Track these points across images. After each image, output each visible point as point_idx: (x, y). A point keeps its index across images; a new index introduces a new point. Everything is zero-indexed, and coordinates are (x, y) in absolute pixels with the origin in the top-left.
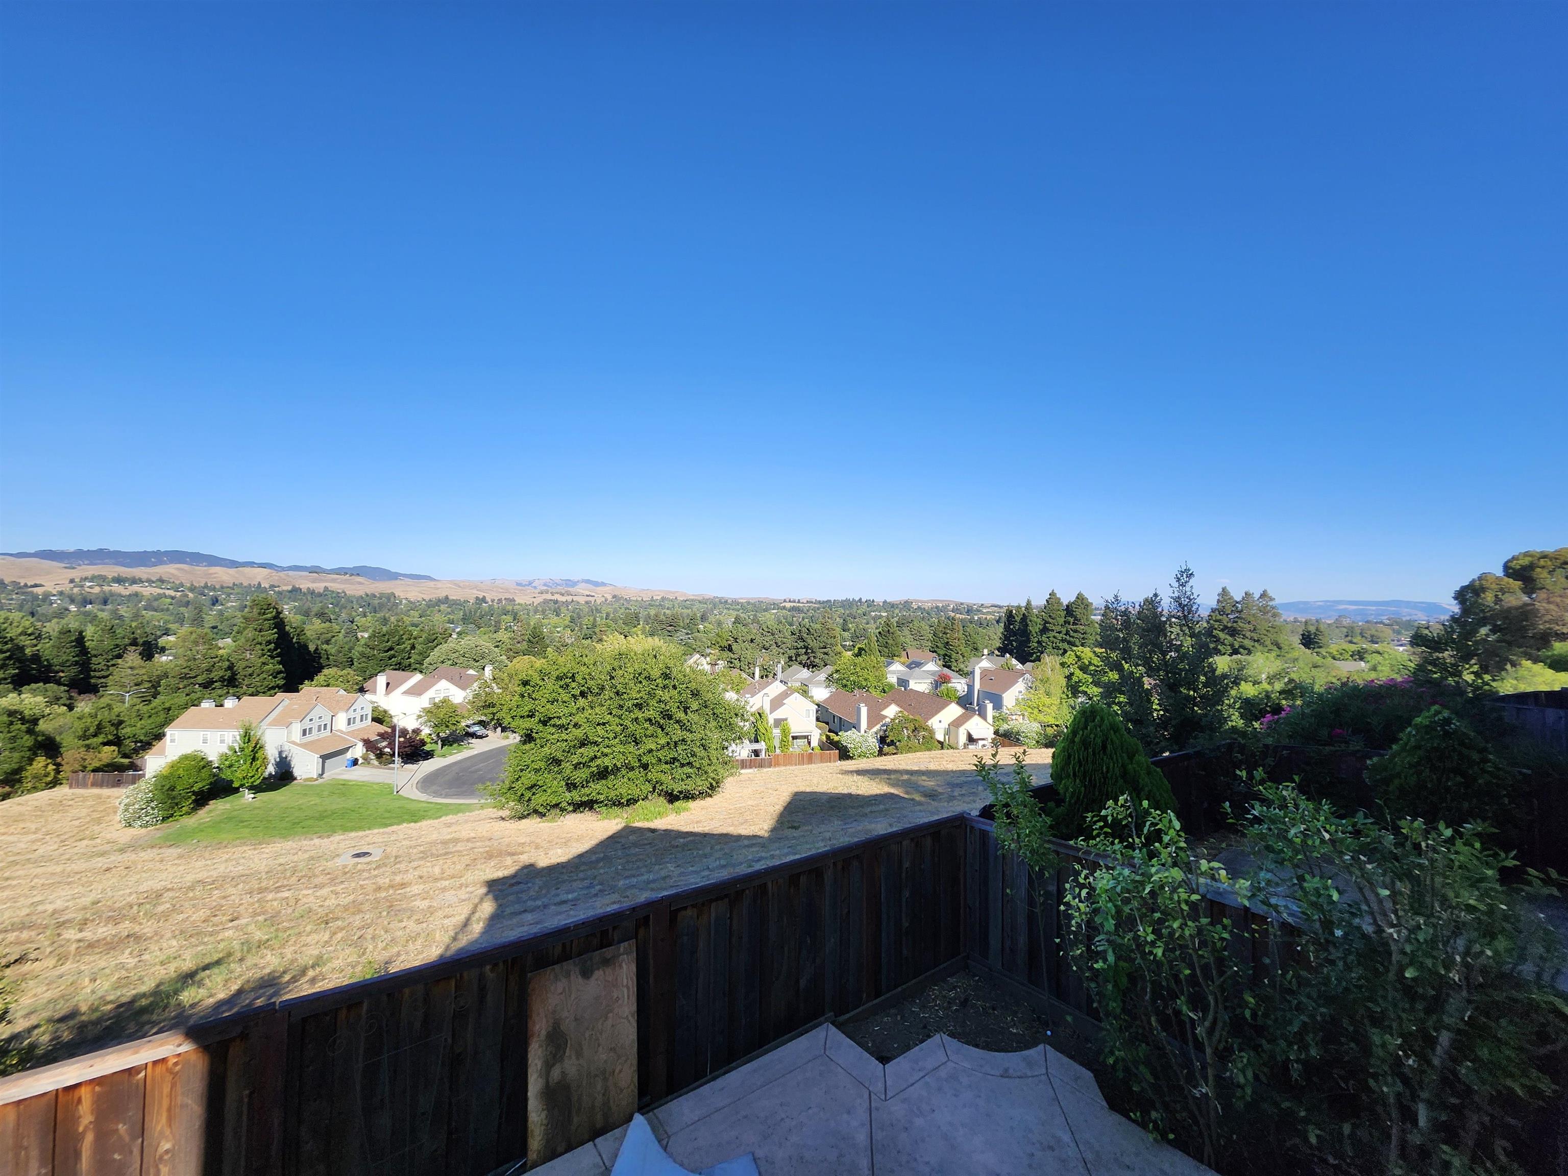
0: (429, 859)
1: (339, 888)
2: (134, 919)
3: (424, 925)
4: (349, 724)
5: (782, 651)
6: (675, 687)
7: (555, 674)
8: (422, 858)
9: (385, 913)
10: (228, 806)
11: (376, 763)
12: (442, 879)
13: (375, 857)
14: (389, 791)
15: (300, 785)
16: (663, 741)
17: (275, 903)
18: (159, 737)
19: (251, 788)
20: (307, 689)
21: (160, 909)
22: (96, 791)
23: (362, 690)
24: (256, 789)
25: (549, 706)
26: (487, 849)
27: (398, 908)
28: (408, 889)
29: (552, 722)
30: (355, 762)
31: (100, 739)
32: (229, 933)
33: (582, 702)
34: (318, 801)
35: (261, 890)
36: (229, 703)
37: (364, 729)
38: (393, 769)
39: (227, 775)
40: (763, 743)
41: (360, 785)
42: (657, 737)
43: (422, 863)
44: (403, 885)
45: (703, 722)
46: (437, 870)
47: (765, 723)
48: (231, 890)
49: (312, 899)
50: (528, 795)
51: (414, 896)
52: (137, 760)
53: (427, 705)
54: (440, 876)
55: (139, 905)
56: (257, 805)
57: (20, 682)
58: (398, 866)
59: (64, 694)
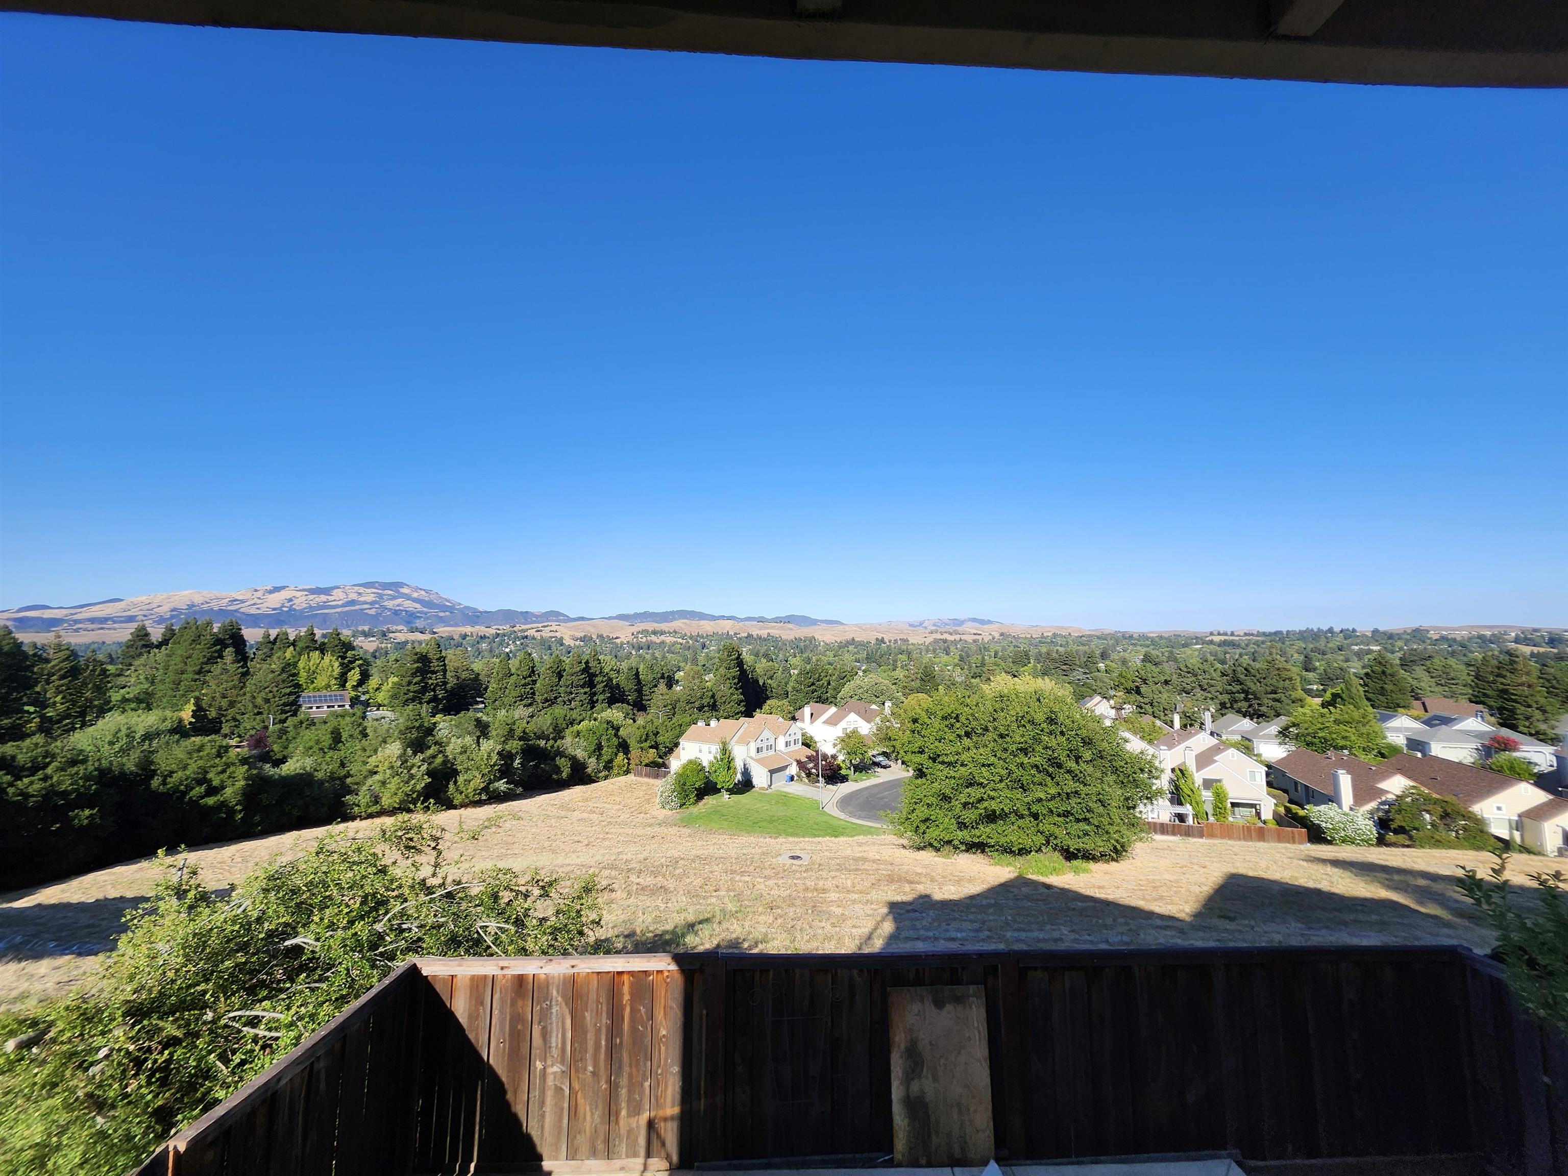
0: (843, 872)
1: (781, 882)
2: (664, 876)
3: (838, 929)
4: (787, 746)
6: (1062, 733)
7: (940, 714)
8: (838, 870)
9: (810, 911)
10: (715, 802)
11: (807, 781)
12: (853, 892)
13: (805, 862)
14: (816, 806)
15: (756, 792)
16: (1053, 791)
17: (740, 884)
18: (677, 745)
19: (727, 790)
20: (758, 715)
21: (678, 872)
22: (646, 780)
23: (794, 719)
24: (731, 791)
25: (937, 743)
26: (889, 872)
27: (820, 909)
28: (827, 895)
29: (940, 759)
30: (792, 778)
31: (647, 744)
32: (713, 900)
33: (966, 742)
34: (768, 807)
35: (733, 872)
36: (713, 723)
37: (796, 751)
38: (818, 787)
39: (713, 778)
40: (1189, 807)
41: (797, 798)
42: (1046, 785)
43: (838, 874)
44: (824, 891)
45: (1099, 774)
46: (849, 883)
47: (1189, 782)
48: (715, 868)
49: (762, 886)
50: (923, 827)
51: (832, 901)
52: (667, 762)
53: (841, 734)
54: (851, 889)
55: (667, 866)
56: (732, 804)
57: (611, 702)
58: (820, 873)
59: (631, 712)
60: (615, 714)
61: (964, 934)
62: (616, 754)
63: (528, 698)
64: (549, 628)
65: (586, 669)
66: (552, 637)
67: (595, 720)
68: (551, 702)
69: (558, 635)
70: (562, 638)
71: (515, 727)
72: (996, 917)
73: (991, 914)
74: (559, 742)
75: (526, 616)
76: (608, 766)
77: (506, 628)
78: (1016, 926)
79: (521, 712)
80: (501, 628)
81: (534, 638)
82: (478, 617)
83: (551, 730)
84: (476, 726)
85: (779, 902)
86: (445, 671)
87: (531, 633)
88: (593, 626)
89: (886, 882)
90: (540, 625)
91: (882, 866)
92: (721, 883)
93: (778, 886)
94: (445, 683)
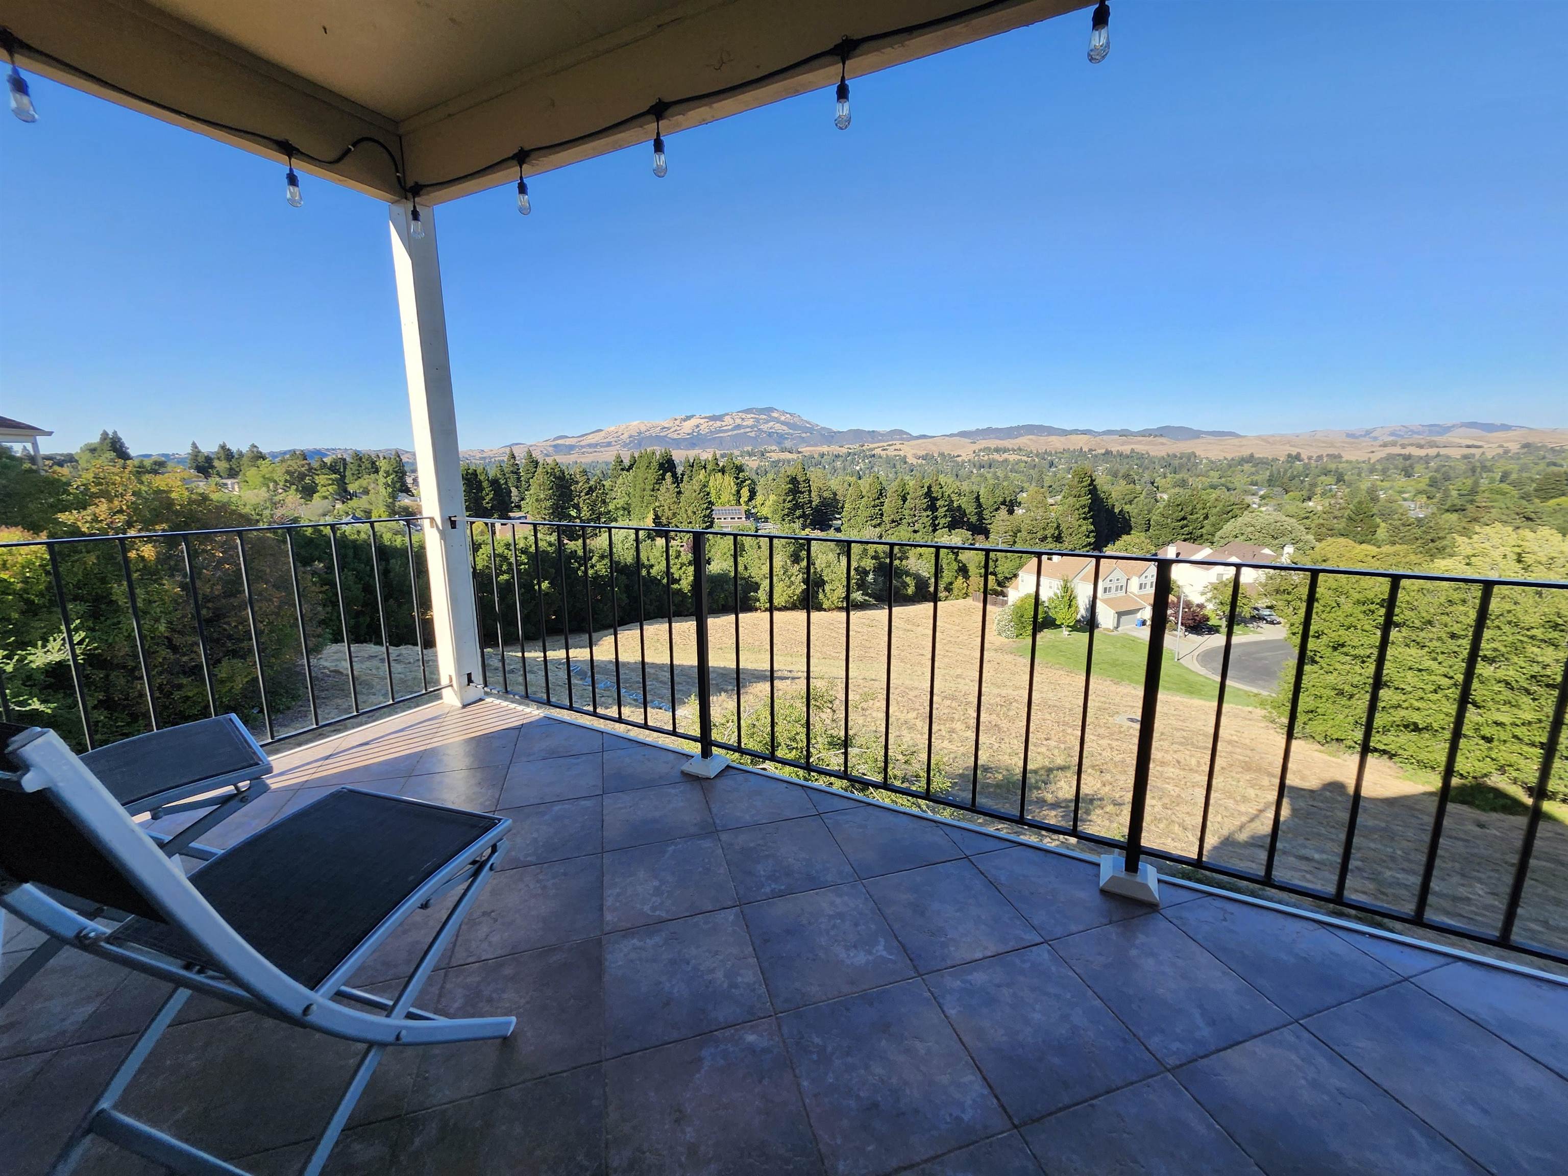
0: (1189, 747)
1: (1114, 744)
2: (998, 715)
3: (1169, 812)
4: (1141, 588)
7: (1357, 596)
8: (1181, 744)
10: (1053, 637)
12: (1197, 772)
14: (1171, 656)
15: (1100, 632)
16: (1528, 716)
17: (1071, 738)
18: (1015, 576)
19: (1067, 627)
21: (1011, 713)
24: (1071, 628)
25: (1342, 632)
26: (1247, 759)
28: (1166, 769)
29: (1344, 650)
30: (1144, 623)
34: (1111, 649)
38: (1176, 636)
39: (1052, 614)
42: (1518, 706)
43: (1181, 748)
44: (1162, 764)
46: (1193, 762)
48: (1047, 716)
49: (1095, 745)
51: (1169, 778)
52: (1005, 590)
53: (1214, 580)
54: (1195, 768)
55: (1001, 706)
56: (1071, 641)
57: (953, 526)
58: (1162, 743)
59: (970, 537)
60: (957, 538)
61: (1325, 856)
62: (956, 577)
63: (877, 518)
64: (894, 447)
65: (929, 494)
66: (896, 456)
68: (896, 522)
69: (902, 453)
70: (905, 456)
72: (1379, 846)
73: (1374, 840)
74: (904, 562)
75: (873, 435)
76: (948, 589)
77: (855, 447)
78: (1406, 865)
79: (871, 532)
80: (851, 446)
81: (880, 457)
82: (833, 437)
85: (1110, 766)
86: (810, 491)
87: (878, 451)
88: (935, 444)
89: (1240, 770)
90: (885, 444)
91: (1238, 750)
92: (1053, 732)
93: (1112, 748)
94: (810, 502)
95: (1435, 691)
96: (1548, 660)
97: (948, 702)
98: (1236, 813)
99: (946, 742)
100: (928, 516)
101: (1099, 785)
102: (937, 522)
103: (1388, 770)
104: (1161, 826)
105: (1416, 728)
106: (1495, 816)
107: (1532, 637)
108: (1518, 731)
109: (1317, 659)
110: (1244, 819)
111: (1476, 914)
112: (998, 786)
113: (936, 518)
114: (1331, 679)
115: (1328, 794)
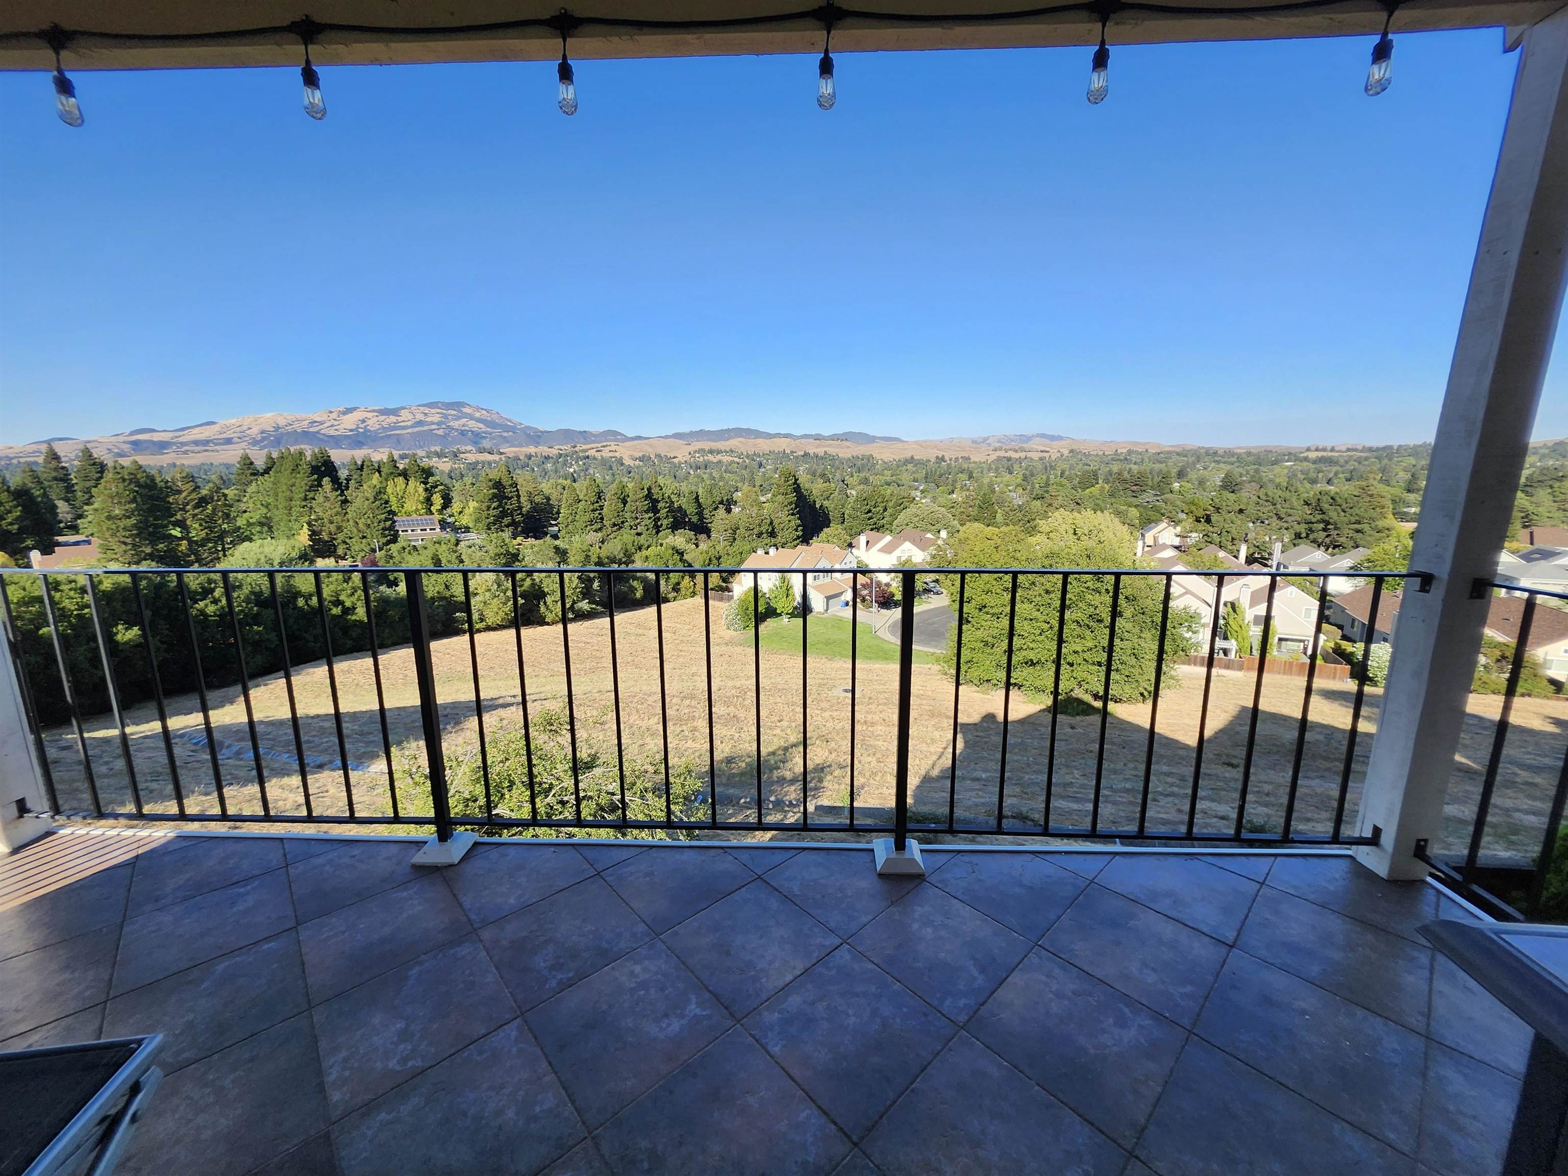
1: (835, 714)
2: (735, 707)
5: (1286, 525)
8: (885, 704)
10: (775, 625)
11: (860, 605)
14: (868, 630)
15: (814, 615)
16: (1090, 644)
19: (786, 614)
20: (816, 543)
23: (850, 545)
24: (791, 615)
26: (931, 707)
27: (868, 743)
28: (875, 729)
29: (986, 610)
30: (846, 603)
32: (778, 731)
34: (823, 630)
35: (794, 703)
36: (772, 551)
38: (871, 612)
39: (772, 603)
40: (1233, 642)
42: (1084, 638)
43: (885, 708)
44: (873, 724)
45: (1136, 630)
47: (1239, 619)
48: (779, 700)
49: (819, 718)
51: (878, 735)
52: (729, 585)
53: (896, 563)
55: (737, 697)
56: (791, 627)
57: (675, 526)
58: (870, 706)
59: (694, 537)
60: (680, 539)
61: (988, 774)
62: (683, 578)
63: (597, 523)
64: (608, 448)
65: (649, 496)
66: (611, 457)
67: (661, 545)
68: (618, 526)
69: (617, 455)
70: (621, 458)
71: (590, 554)
72: (1019, 758)
73: (1015, 754)
74: (630, 565)
75: (584, 435)
76: (676, 588)
77: (567, 448)
79: (593, 537)
80: (562, 447)
81: (595, 459)
82: (540, 437)
83: (622, 555)
84: (556, 553)
85: (834, 735)
86: (518, 496)
87: (592, 453)
88: (651, 446)
89: (927, 717)
90: (599, 445)
91: (925, 702)
92: (784, 714)
93: (833, 718)
94: (520, 508)
95: (1041, 634)
96: (1097, 603)
97: (688, 702)
98: (928, 754)
99: (690, 742)
100: (650, 518)
101: (827, 754)
102: (659, 523)
103: (1018, 698)
104: (877, 778)
105: (1032, 664)
106: (1078, 718)
107: (1088, 588)
108: (1087, 656)
109: (970, 619)
110: (935, 758)
111: (1077, 793)
112: (742, 774)
113: (659, 519)
114: (979, 633)
115: (985, 724)
